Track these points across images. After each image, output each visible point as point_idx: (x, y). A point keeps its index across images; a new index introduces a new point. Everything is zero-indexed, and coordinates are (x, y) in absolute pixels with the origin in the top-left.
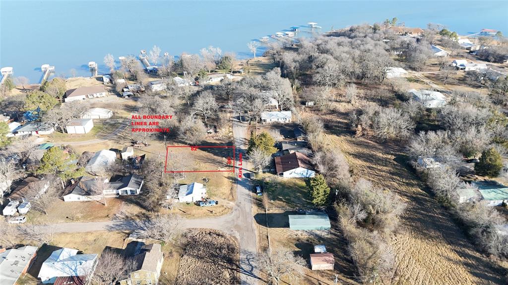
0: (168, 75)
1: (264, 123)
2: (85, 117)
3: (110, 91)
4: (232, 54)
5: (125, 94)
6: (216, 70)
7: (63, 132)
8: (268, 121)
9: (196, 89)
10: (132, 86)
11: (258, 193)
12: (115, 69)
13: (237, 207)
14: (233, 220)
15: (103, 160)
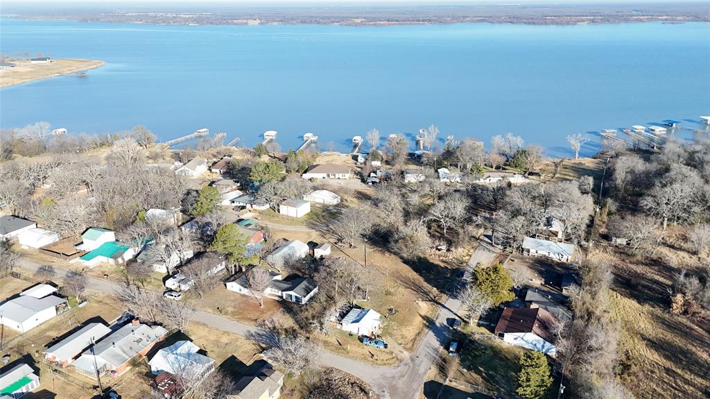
1: (525, 254)
4: (536, 149)
8: (533, 251)
11: (452, 352)
13: (409, 361)
14: (393, 377)
15: (289, 252)
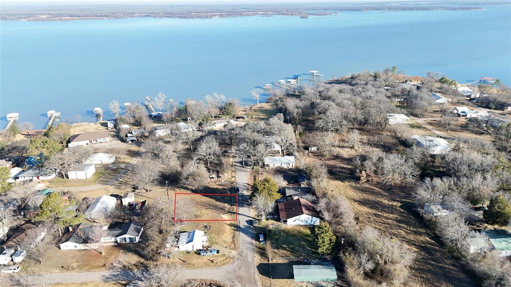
0: (172, 120)
1: (267, 168)
2: (88, 162)
3: (114, 136)
4: (236, 101)
5: (128, 139)
6: (220, 116)
7: (65, 177)
8: (271, 166)
9: (200, 134)
10: (136, 131)
11: (261, 241)
12: (120, 114)
13: (239, 256)
14: (235, 271)
15: (103, 206)
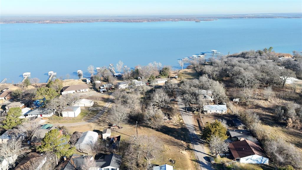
0: (128, 78)
1: (205, 113)
2: (76, 105)
3: (91, 88)
5: (101, 91)
6: (159, 76)
7: (60, 116)
8: (208, 112)
9: (149, 88)
10: (106, 85)
12: (94, 74)
